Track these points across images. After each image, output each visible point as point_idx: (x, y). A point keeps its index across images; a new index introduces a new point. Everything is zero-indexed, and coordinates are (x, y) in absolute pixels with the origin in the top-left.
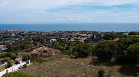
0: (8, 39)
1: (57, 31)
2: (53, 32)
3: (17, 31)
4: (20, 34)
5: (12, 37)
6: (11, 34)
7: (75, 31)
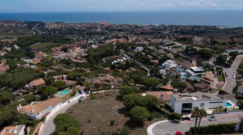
0: (92, 36)
1: (157, 25)
2: (152, 26)
3: (105, 24)
4: (107, 29)
5: (97, 33)
6: (96, 28)
7: (183, 26)
